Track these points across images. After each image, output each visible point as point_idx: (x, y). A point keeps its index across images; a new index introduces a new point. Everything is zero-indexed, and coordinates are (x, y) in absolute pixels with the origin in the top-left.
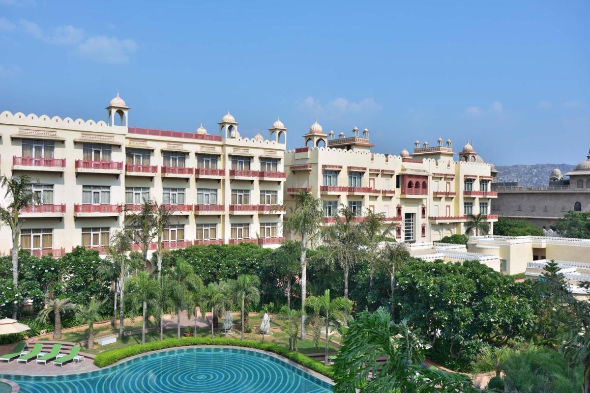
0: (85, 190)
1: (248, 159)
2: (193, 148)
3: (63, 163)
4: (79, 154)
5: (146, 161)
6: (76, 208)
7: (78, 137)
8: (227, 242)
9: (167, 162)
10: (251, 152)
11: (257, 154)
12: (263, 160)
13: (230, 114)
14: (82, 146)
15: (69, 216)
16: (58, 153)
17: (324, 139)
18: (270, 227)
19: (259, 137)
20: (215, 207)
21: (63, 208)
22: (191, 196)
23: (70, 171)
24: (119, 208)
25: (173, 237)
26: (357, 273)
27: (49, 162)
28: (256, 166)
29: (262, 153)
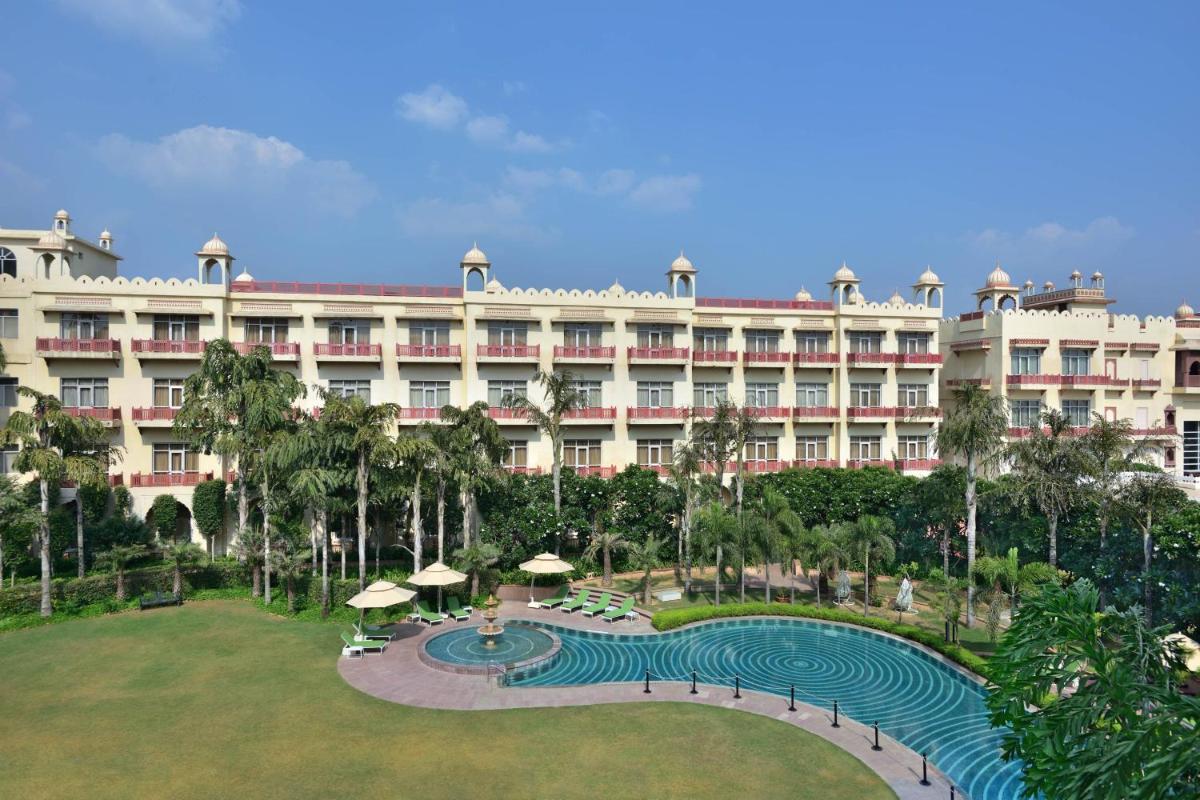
0: (640, 388)
1: (878, 335)
2: (789, 322)
3: (613, 351)
4: (632, 339)
5: (721, 345)
6: (630, 412)
7: (630, 316)
8: (843, 465)
9: (751, 345)
10: (882, 324)
11: (891, 326)
12: (902, 335)
13: (847, 267)
14: (636, 328)
15: (620, 423)
16: (607, 339)
17: (1012, 296)
18: (916, 442)
19: (897, 299)
20: (824, 411)
21: (613, 413)
22: (788, 394)
23: (621, 362)
24: (685, 413)
25: (761, 456)
26: (1074, 524)
27: (596, 352)
28: (890, 345)
29: (900, 325)
